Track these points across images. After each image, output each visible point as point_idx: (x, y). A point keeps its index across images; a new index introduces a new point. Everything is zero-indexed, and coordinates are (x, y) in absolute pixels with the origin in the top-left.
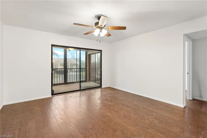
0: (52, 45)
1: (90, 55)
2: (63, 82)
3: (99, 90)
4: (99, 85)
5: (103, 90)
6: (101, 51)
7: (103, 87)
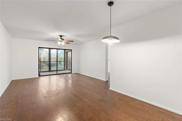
0: (39, 48)
1: (67, 53)
2: (48, 70)
3: (70, 74)
4: (70, 72)
5: (73, 74)
6: (71, 50)
7: (72, 73)
